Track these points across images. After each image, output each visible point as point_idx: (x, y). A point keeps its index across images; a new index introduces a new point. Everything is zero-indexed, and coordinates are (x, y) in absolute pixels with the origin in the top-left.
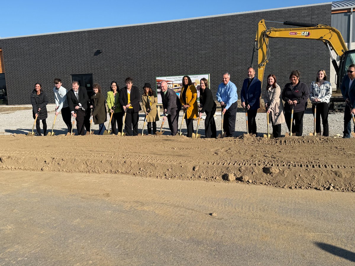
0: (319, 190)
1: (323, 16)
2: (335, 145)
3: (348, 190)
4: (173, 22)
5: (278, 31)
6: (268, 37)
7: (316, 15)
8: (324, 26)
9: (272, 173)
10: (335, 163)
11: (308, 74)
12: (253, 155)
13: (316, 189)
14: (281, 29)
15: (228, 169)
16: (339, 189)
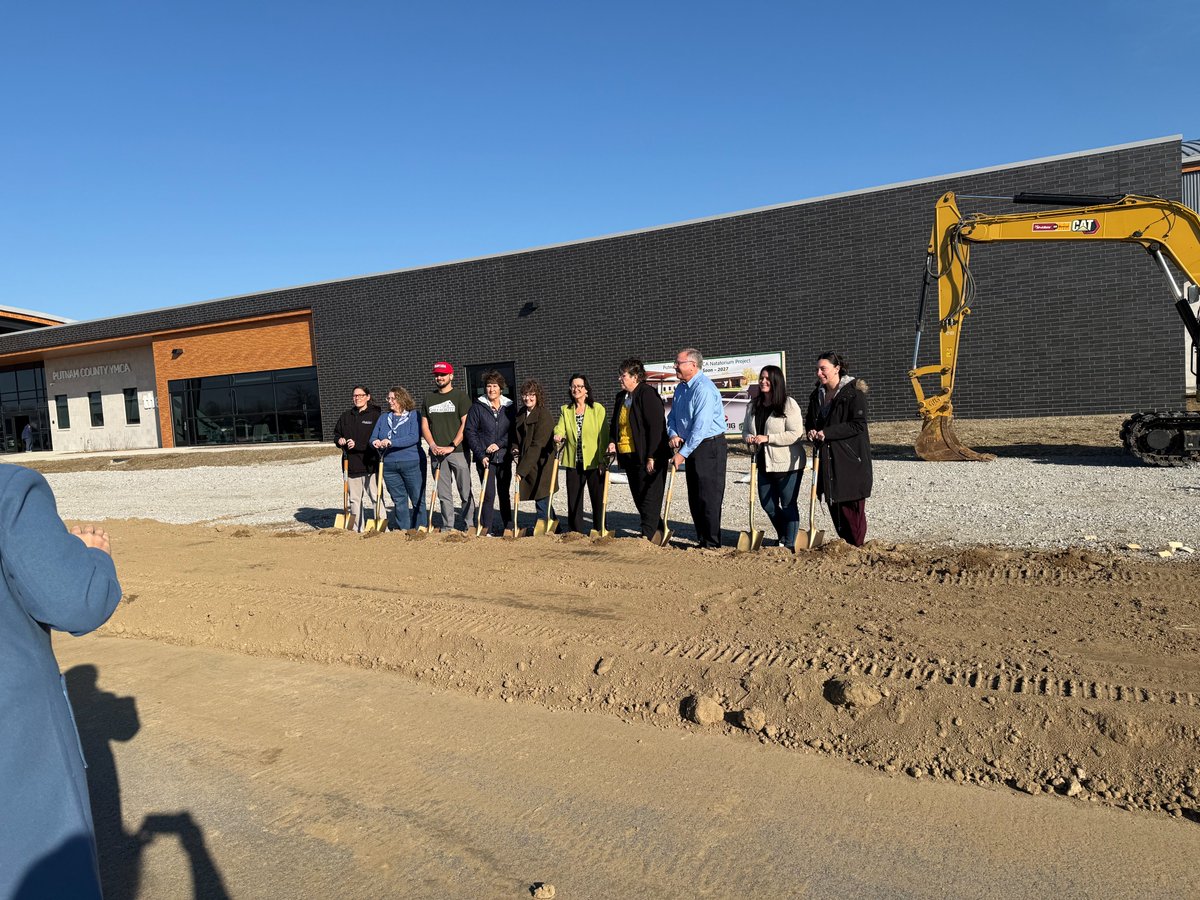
0: (1024, 790)
1: (1156, 176)
2: (1135, 594)
3: (1146, 801)
4: (717, 221)
5: (996, 223)
6: (965, 240)
7: (1131, 175)
8: (1143, 200)
9: (854, 705)
10: (1111, 674)
11: (1114, 345)
12: (818, 624)
13: (1011, 783)
14: (1006, 216)
15: (706, 677)
16: (1109, 794)
